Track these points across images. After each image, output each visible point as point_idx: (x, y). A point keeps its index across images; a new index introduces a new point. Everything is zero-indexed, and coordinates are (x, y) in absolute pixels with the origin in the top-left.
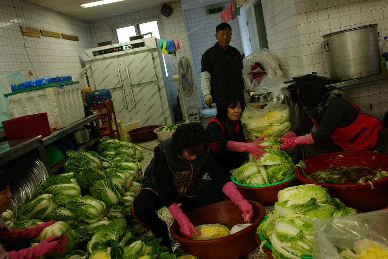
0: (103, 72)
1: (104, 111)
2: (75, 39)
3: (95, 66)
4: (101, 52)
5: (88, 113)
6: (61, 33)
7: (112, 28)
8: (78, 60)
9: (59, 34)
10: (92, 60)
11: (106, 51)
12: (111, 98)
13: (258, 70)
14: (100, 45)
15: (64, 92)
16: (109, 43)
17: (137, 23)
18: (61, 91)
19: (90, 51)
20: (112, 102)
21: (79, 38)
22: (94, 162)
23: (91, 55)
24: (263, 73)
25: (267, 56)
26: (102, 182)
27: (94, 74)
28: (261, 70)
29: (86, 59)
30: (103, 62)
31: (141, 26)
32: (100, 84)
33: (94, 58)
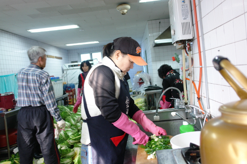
0: (72, 75)
1: (71, 93)
2: (61, 58)
3: (68, 72)
4: (72, 66)
5: (64, 94)
6: (55, 56)
7: (79, 54)
8: (61, 68)
9: (54, 57)
10: (68, 69)
11: (75, 66)
12: (75, 88)
13: (141, 81)
14: (72, 62)
15: (56, 83)
16: (76, 62)
17: (91, 53)
18: (55, 83)
19: (67, 65)
20: (75, 90)
21: (63, 58)
22: (67, 110)
23: (68, 67)
24: (143, 83)
25: (145, 76)
26: (70, 117)
27: (68, 76)
28: (142, 82)
29: (65, 68)
30: (72, 70)
31: (93, 54)
32: (70, 81)
33: (68, 68)
